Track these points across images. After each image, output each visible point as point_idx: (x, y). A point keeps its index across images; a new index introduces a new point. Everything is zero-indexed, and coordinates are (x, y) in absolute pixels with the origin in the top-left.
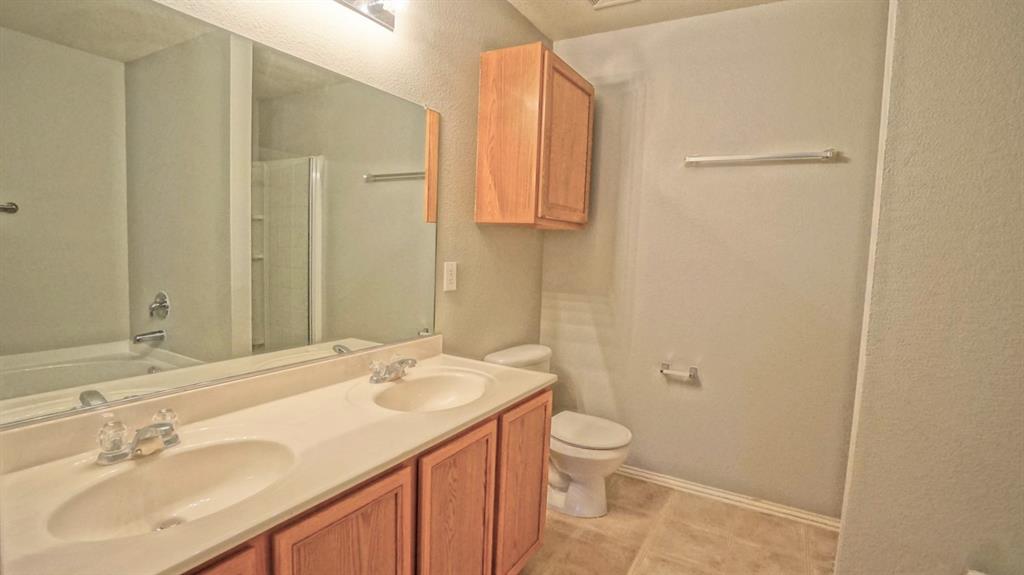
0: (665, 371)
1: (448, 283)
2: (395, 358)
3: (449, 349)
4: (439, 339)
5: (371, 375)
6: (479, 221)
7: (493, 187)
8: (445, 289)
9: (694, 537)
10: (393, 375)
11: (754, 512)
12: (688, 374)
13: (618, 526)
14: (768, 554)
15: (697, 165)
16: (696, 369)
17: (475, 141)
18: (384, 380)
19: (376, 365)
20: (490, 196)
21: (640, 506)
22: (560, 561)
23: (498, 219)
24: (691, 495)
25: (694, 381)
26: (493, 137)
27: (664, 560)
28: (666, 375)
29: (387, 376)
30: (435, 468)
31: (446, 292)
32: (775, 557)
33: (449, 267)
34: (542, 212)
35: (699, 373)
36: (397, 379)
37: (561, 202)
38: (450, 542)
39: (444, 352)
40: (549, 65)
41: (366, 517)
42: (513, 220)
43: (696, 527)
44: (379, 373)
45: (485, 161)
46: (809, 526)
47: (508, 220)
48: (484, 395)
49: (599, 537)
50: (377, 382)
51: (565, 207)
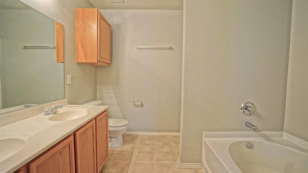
0: (135, 104)
1: (68, 81)
2: (53, 106)
3: (70, 103)
4: (67, 100)
5: (45, 113)
6: (78, 62)
7: (82, 51)
8: (67, 83)
9: (147, 145)
10: (53, 112)
11: (159, 136)
12: (141, 104)
13: (127, 147)
14: (164, 144)
15: (140, 48)
16: (142, 102)
17: (75, 36)
18: (50, 114)
19: (46, 109)
20: (81, 54)
21: (131, 141)
22: (113, 160)
23: (84, 61)
24: (144, 135)
25: (142, 105)
26: (81, 36)
27: (141, 152)
28: (135, 105)
29: (51, 112)
30: (80, 135)
31: (68, 84)
32: (166, 144)
33: (68, 77)
34: (99, 59)
35: (143, 103)
36: (55, 113)
37: (104, 57)
38: (85, 159)
39: (68, 104)
40: (99, 16)
41: (60, 153)
42: (90, 62)
43: (147, 142)
44: (48, 111)
45: (79, 43)
46: (171, 136)
47: (88, 61)
48: (88, 114)
49: (122, 151)
50: (47, 115)
51: (105, 58)
